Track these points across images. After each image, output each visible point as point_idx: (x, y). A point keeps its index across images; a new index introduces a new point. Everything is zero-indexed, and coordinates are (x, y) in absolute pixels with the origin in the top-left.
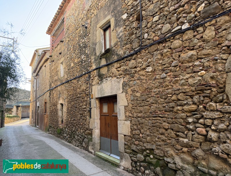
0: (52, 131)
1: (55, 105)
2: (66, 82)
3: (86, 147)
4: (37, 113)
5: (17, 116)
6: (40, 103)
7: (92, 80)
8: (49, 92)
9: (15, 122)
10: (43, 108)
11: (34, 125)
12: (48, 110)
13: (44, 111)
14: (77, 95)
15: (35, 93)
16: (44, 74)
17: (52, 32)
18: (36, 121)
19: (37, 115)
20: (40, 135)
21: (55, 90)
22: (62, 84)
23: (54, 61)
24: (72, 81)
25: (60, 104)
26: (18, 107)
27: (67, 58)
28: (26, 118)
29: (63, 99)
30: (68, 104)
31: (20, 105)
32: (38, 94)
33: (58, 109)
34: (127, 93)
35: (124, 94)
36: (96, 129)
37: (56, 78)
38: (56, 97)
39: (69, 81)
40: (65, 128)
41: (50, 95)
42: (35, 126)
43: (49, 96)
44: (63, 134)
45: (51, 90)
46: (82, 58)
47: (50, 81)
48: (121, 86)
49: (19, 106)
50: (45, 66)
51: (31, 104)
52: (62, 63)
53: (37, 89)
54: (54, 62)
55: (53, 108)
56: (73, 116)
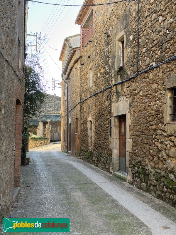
0: (83, 156)
1: (85, 122)
2: (94, 95)
3: (108, 168)
4: (69, 133)
5: (44, 138)
6: (72, 119)
7: (112, 96)
8: (80, 104)
9: (42, 146)
10: (75, 125)
11: (66, 150)
12: (79, 129)
13: (76, 130)
14: (102, 112)
15: (66, 103)
16: (75, 79)
17: (82, 21)
18: (69, 144)
19: (69, 136)
20: (70, 160)
21: (85, 103)
22: (91, 97)
23: (84, 64)
24: (99, 94)
25: (89, 121)
26: (45, 123)
27: (95, 64)
28: (57, 142)
29: (92, 115)
30: (96, 122)
31: (48, 120)
32: (69, 106)
33: (88, 128)
34: (131, 113)
35: (130, 113)
36: (114, 148)
37: (86, 87)
38: (86, 113)
39: (96, 94)
40: (94, 150)
41: (81, 109)
42: (67, 152)
43: (80, 111)
44: (92, 157)
45: (81, 103)
46: (106, 69)
47: (80, 91)
48: (128, 106)
49: (47, 123)
50: (76, 68)
51: (62, 120)
52: (91, 69)
53: (69, 98)
54: (84, 66)
55: (83, 126)
56: (100, 136)
